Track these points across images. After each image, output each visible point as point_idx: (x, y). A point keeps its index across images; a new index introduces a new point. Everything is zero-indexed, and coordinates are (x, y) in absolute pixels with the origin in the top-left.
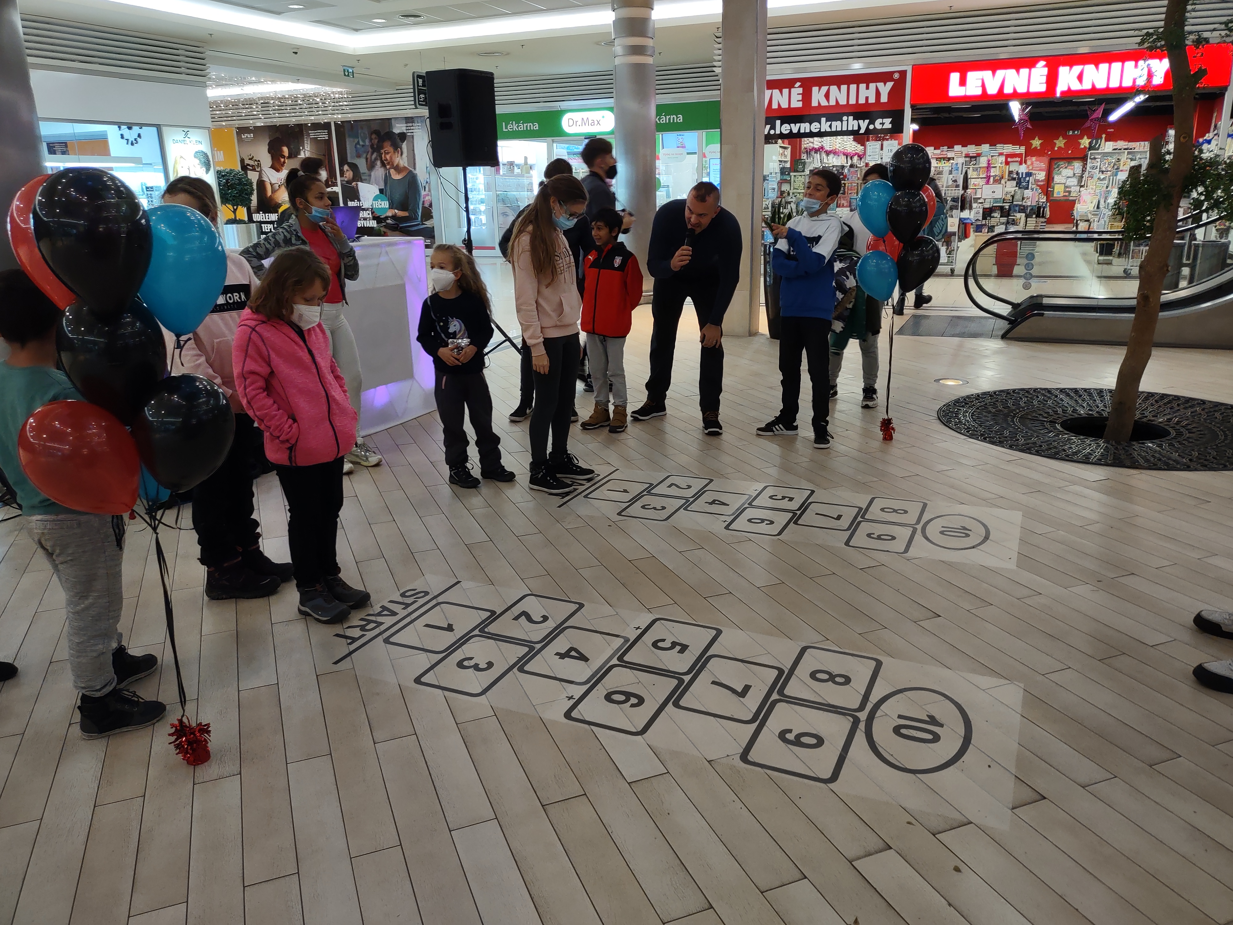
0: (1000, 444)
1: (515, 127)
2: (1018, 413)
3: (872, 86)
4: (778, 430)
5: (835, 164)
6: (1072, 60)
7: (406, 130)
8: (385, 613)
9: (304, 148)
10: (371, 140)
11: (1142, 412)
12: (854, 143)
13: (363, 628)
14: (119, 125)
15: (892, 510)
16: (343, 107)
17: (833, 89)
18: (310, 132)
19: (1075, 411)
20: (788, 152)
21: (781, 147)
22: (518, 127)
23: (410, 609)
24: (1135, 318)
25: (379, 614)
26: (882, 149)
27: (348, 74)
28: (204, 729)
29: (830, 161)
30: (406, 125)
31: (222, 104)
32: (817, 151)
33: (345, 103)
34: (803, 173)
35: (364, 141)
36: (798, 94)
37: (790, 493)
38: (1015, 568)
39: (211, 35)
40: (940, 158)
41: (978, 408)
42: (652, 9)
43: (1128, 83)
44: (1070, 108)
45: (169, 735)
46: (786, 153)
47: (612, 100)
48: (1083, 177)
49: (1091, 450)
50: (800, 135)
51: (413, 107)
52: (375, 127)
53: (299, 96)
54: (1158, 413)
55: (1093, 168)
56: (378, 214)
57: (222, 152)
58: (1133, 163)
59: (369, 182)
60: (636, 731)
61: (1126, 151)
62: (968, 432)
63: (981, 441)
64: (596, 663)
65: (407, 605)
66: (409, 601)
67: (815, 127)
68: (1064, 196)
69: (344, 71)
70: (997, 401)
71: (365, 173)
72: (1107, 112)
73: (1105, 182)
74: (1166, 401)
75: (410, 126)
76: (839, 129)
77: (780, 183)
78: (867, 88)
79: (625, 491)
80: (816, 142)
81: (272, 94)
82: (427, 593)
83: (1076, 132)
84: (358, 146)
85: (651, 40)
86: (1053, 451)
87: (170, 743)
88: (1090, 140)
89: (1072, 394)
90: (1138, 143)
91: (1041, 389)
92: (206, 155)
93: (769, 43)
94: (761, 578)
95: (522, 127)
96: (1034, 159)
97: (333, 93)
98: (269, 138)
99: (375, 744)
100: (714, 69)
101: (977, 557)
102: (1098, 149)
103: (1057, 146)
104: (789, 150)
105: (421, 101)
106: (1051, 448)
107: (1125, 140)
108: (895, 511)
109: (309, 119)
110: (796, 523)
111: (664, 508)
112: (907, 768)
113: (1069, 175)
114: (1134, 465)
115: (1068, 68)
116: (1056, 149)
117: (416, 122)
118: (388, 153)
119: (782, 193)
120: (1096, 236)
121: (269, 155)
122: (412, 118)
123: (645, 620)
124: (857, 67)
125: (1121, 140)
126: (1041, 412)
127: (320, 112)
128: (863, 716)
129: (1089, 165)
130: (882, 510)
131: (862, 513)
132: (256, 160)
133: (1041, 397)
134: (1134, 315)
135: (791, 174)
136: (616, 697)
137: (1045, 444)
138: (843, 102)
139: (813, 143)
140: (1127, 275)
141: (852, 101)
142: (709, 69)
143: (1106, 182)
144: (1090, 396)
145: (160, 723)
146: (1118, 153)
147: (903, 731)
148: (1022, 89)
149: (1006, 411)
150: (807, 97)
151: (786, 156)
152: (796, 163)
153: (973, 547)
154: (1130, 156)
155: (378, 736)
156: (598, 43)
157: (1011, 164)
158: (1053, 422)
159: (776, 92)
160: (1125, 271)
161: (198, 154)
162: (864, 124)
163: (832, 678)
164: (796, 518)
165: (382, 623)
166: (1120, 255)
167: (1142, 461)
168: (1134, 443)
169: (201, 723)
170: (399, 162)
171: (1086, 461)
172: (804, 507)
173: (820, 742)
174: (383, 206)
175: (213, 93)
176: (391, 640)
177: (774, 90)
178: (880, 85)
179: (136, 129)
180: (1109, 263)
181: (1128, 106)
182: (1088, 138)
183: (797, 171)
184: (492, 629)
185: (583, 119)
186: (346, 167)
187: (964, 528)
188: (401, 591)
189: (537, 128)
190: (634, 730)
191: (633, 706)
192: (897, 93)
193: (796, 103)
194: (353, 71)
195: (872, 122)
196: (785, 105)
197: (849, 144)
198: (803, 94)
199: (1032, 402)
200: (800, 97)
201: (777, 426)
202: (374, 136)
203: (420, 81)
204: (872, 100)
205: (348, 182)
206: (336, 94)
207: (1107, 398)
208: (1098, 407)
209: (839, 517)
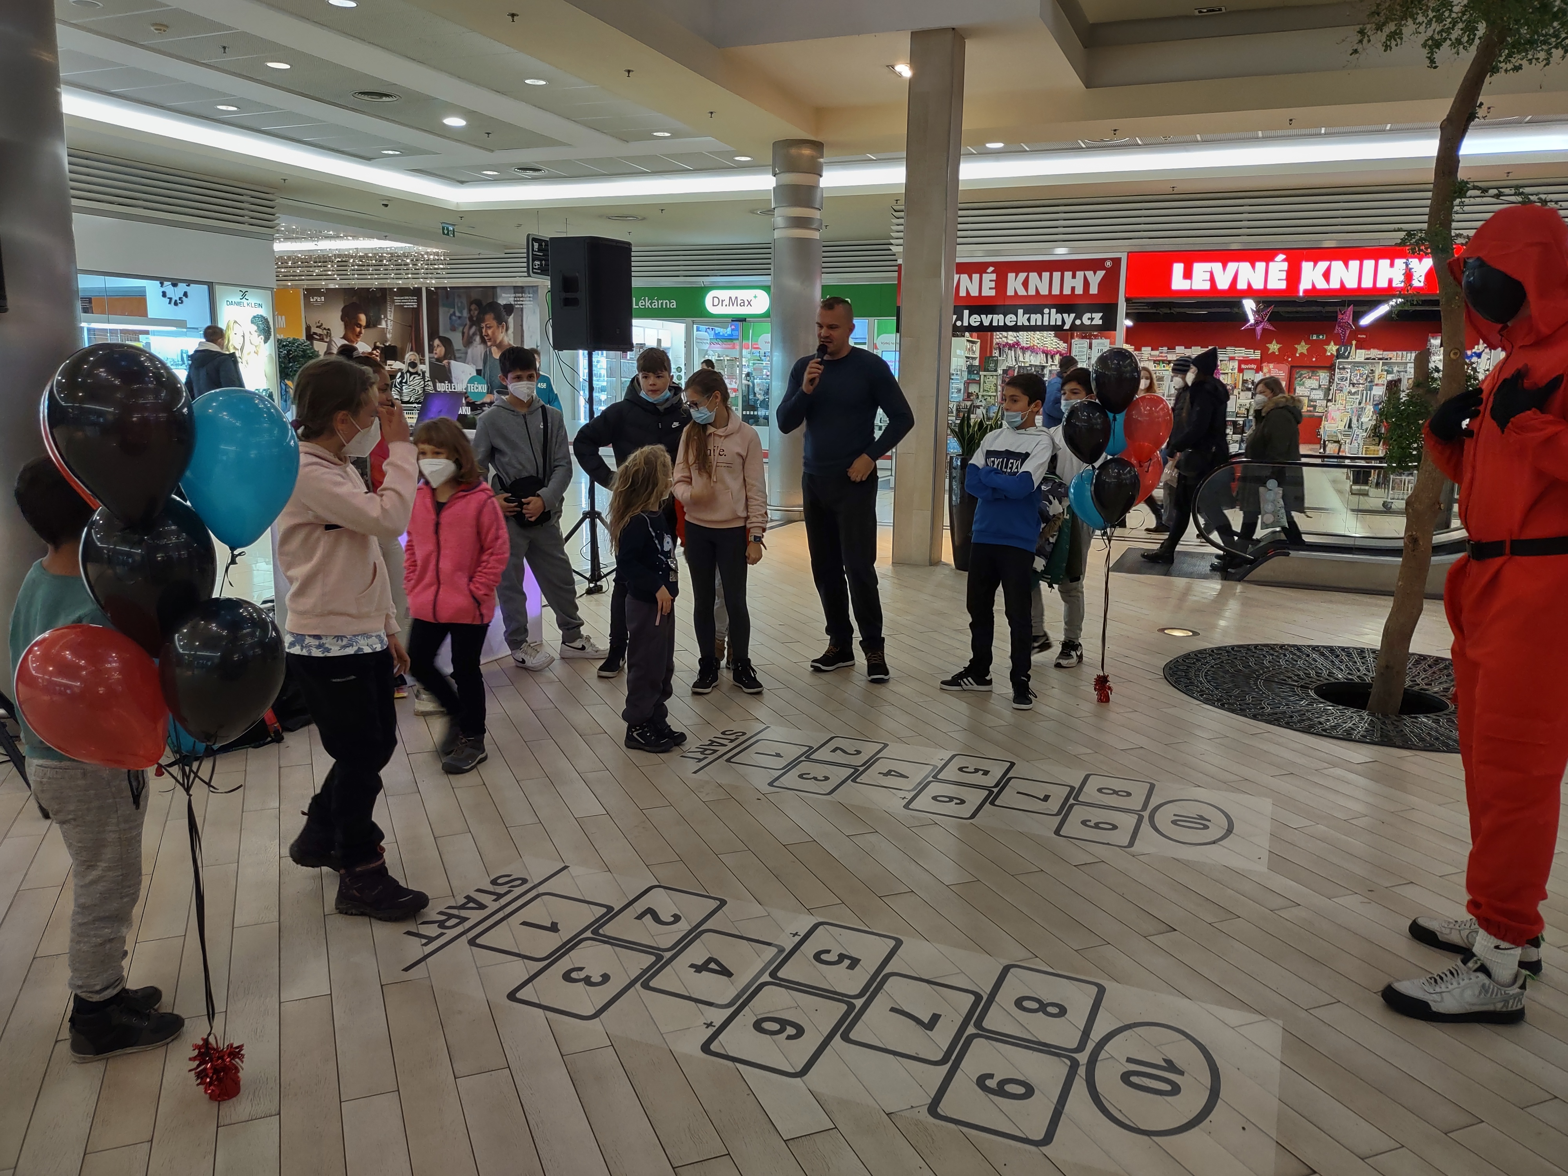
0: (1242, 712)
1: (648, 304)
2: (1262, 674)
3: (1080, 274)
4: (966, 685)
5: (1032, 363)
6: (1317, 255)
7: (515, 301)
8: (471, 905)
9: (386, 317)
10: (470, 310)
11: (1413, 679)
12: (1055, 340)
13: (441, 924)
14: (162, 281)
15: (1112, 792)
16: (439, 271)
17: (1033, 276)
18: (395, 298)
19: (1331, 674)
20: (977, 348)
21: (968, 341)
22: (651, 304)
23: (503, 901)
24: (1403, 565)
25: (463, 907)
26: (1090, 347)
27: (448, 233)
28: (236, 1052)
29: (1027, 360)
30: (514, 295)
31: (290, 260)
32: (1011, 347)
33: (441, 266)
34: (995, 373)
35: (461, 312)
36: (990, 281)
37: (985, 765)
38: (1266, 870)
39: (285, 180)
40: (1159, 361)
41: (1212, 667)
42: (821, 176)
43: (1382, 283)
44: (1314, 309)
45: (190, 1059)
46: (974, 349)
47: (769, 278)
48: (1330, 390)
49: (1354, 724)
50: (992, 328)
51: (526, 274)
52: (475, 295)
53: (385, 255)
54: (1432, 681)
55: (1342, 379)
56: (472, 399)
57: (283, 317)
58: (1390, 377)
59: (464, 361)
60: (794, 1071)
61: (1381, 362)
62: (1202, 695)
63: (1219, 708)
64: (743, 978)
65: (499, 896)
66: (501, 890)
67: (1010, 320)
68: (1308, 411)
69: (443, 228)
70: (1236, 658)
71: (459, 350)
72: (1358, 316)
73: (1357, 397)
74: (1442, 666)
75: (519, 297)
76: (1039, 323)
77: (967, 384)
78: (1074, 277)
79: (778, 755)
80: (1011, 337)
81: (351, 252)
82: (524, 881)
83: (1321, 337)
84: (454, 318)
85: (818, 212)
86: (1307, 723)
87: (190, 1071)
88: (1338, 347)
89: (1327, 654)
90: (1395, 353)
91: (1288, 645)
92: (266, 320)
93: (960, 220)
94: (949, 873)
95: (656, 303)
96: (1271, 366)
97: (427, 253)
98: (344, 302)
99: (455, 1078)
100: (891, 247)
101: (1217, 855)
102: (1347, 357)
103: (1299, 351)
104: (979, 344)
105: (536, 269)
106: (1304, 720)
107: (1379, 349)
108: (1115, 792)
109: (394, 282)
110: (992, 803)
111: (827, 778)
112: (1139, 1129)
113: (1314, 386)
114: (1406, 745)
115: (1312, 264)
116: (1298, 355)
117: (527, 291)
118: (490, 328)
119: (969, 395)
120: (1347, 462)
121: (342, 323)
122: (522, 287)
123: (804, 923)
124: (1061, 252)
125: (1374, 348)
126: (1290, 674)
127: (410, 276)
128: (1083, 1058)
129: (1337, 376)
130: (1100, 790)
131: (1074, 793)
132: (325, 329)
133: (1289, 656)
134: (1401, 559)
135: (981, 373)
136: (767, 1025)
137: (1296, 715)
138: (1044, 291)
139: (1006, 337)
140: (1387, 509)
141: (1056, 291)
142: (885, 246)
143: (1359, 397)
144: (1349, 656)
145: (175, 1042)
146: (1372, 363)
147: (1134, 1079)
148: (1258, 285)
149: (1247, 671)
150: (1001, 284)
151: (974, 352)
152: (987, 361)
153: (1214, 842)
154: (1386, 368)
155: (460, 1068)
156: (753, 212)
157: (1245, 371)
158: (1304, 687)
159: (964, 277)
160: (1385, 504)
161: (255, 320)
162: (1069, 319)
163: (1043, 1007)
164: (992, 796)
165: (466, 919)
166: (1378, 485)
167: (1415, 740)
168: (1405, 717)
169: (232, 1045)
170: (503, 338)
171: (1348, 737)
172: (1003, 783)
173: (1030, 1091)
174: (480, 390)
175: (280, 247)
176: (478, 941)
177: (962, 275)
178: (1089, 274)
179: (182, 287)
180: (1366, 494)
181: (1382, 310)
182: (1335, 344)
183: (988, 371)
184: (609, 930)
185: (730, 298)
186: (437, 342)
187: (1202, 818)
188: (492, 878)
189: (675, 306)
190: (793, 1071)
191: (789, 1037)
192: (1110, 283)
193: (989, 291)
194: (453, 229)
195: (1079, 316)
196: (974, 293)
197: (1050, 340)
198: (997, 281)
199: (1279, 662)
200: (993, 284)
201: (965, 680)
202: (473, 307)
203: (536, 245)
204: (1079, 291)
205: (438, 360)
206: (431, 254)
207: (1370, 659)
208: (1359, 671)
209: (1046, 798)
